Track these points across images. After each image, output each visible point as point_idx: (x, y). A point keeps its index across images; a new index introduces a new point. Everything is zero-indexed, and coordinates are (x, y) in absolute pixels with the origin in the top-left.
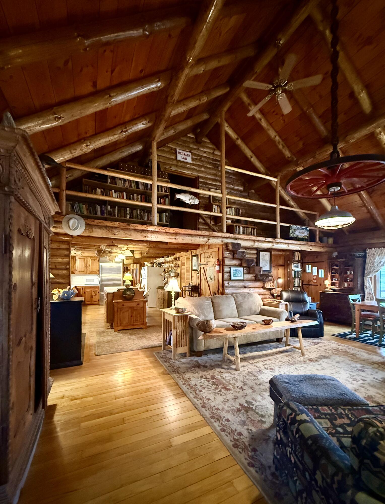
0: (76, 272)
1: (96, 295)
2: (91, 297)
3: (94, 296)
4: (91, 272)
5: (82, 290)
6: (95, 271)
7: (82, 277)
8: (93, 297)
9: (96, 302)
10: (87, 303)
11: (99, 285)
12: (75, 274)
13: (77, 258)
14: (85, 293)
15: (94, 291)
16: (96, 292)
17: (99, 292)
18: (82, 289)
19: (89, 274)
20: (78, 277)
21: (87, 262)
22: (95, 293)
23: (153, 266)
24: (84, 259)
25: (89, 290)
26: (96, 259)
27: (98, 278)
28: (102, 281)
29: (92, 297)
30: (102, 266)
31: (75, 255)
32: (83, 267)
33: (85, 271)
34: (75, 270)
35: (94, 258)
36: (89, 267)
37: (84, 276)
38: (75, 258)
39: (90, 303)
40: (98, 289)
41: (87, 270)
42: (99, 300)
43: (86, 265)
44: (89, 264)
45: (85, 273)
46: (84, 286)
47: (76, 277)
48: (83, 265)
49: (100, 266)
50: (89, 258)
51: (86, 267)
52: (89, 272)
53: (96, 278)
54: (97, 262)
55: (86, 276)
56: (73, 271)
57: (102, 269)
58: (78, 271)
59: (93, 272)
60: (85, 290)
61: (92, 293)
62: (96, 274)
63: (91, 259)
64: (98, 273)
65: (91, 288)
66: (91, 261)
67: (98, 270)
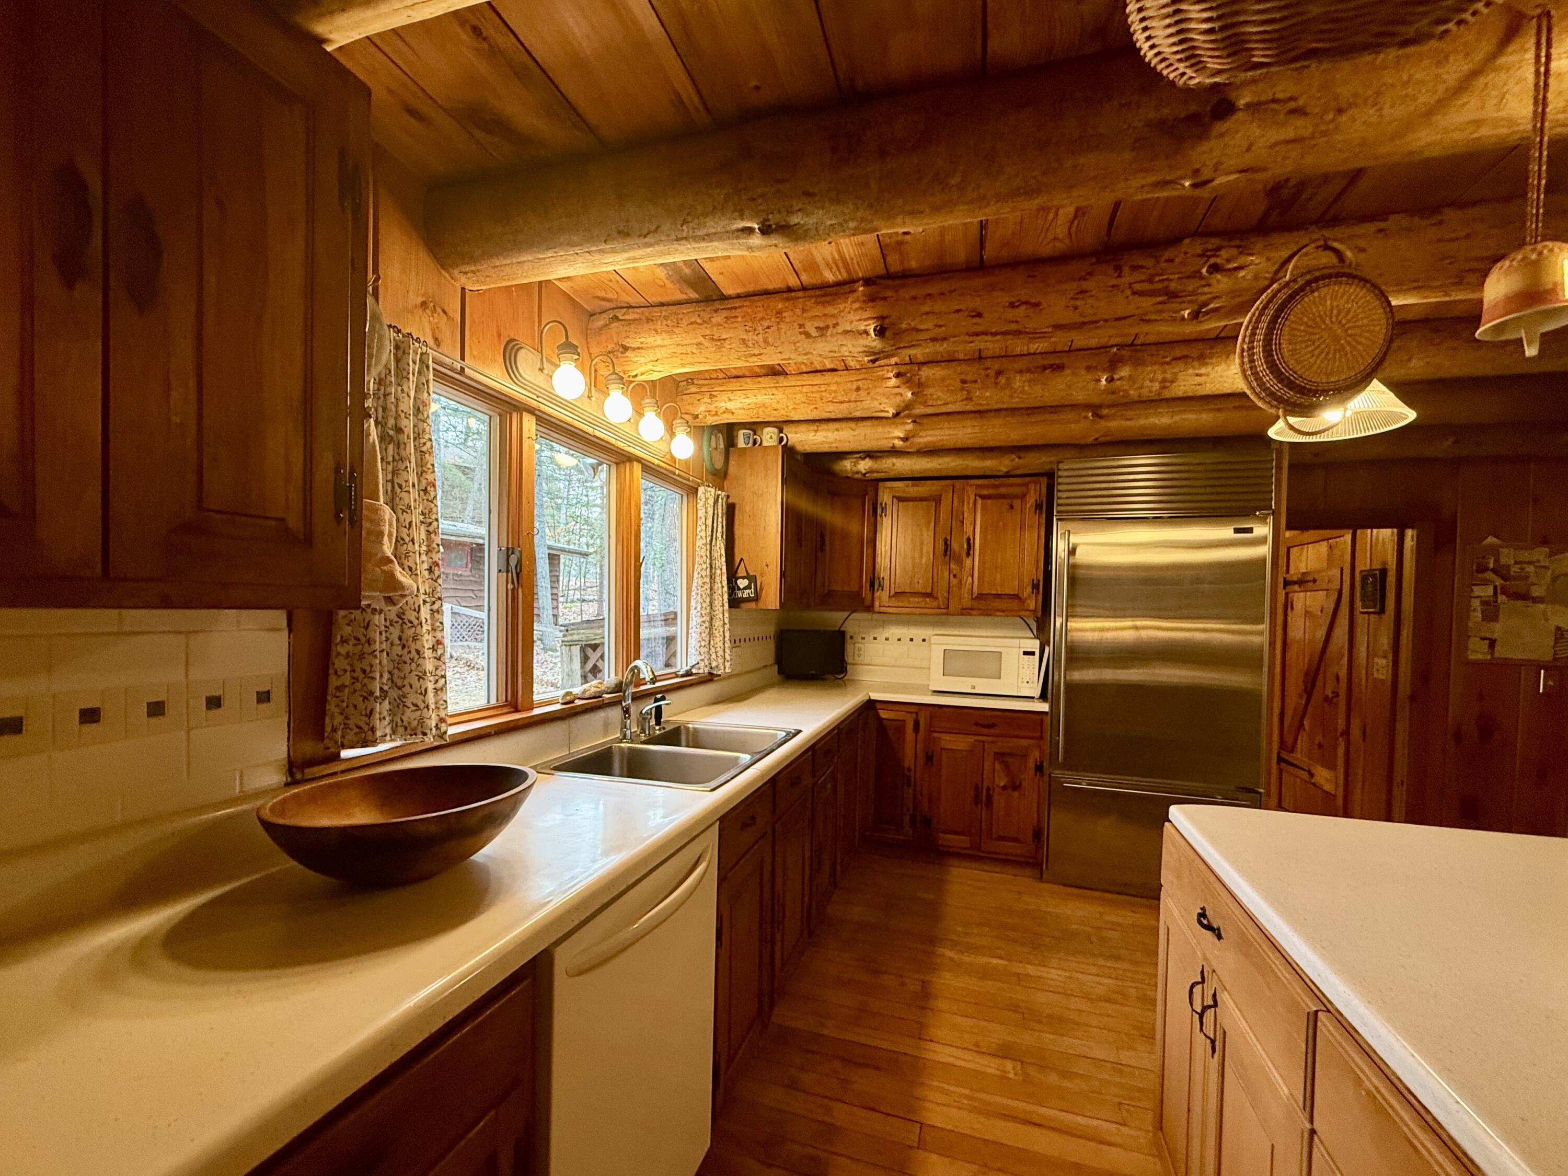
0: (882, 597)
1: (1015, 786)
2: (977, 800)
3: (999, 801)
4: (981, 596)
5: (910, 735)
6: (1011, 588)
7: (918, 632)
8: (989, 802)
9: (1012, 847)
10: (948, 839)
11: (1044, 707)
12: (869, 608)
13: (885, 497)
14: (929, 758)
15: (999, 756)
16: (1015, 763)
17: (1039, 768)
18: (910, 725)
19: (965, 611)
20: (895, 631)
21: (957, 518)
22: (1007, 766)
24: (937, 500)
25: (961, 743)
26: (1023, 497)
27: (1035, 645)
29: (983, 798)
30: (1072, 552)
31: (875, 475)
32: (924, 560)
33: (942, 593)
34: (874, 582)
35: (1003, 490)
36: (968, 562)
37: (935, 624)
38: (877, 495)
39: (964, 845)
40: (1031, 741)
41: (954, 581)
42: (1038, 834)
43: (946, 544)
44: (965, 537)
45: (935, 604)
46: (930, 708)
47: (880, 630)
48: (928, 548)
49: (1060, 547)
50: (968, 488)
51: (948, 557)
52: (967, 602)
53: (1022, 650)
54: (1034, 521)
55: (942, 624)
56: (861, 587)
57: (1073, 581)
58: (892, 592)
59: (998, 596)
60: (936, 735)
61: (987, 764)
62: (1023, 613)
63: (983, 497)
64: (1035, 611)
65: (976, 724)
66: (984, 509)
67: (1035, 587)
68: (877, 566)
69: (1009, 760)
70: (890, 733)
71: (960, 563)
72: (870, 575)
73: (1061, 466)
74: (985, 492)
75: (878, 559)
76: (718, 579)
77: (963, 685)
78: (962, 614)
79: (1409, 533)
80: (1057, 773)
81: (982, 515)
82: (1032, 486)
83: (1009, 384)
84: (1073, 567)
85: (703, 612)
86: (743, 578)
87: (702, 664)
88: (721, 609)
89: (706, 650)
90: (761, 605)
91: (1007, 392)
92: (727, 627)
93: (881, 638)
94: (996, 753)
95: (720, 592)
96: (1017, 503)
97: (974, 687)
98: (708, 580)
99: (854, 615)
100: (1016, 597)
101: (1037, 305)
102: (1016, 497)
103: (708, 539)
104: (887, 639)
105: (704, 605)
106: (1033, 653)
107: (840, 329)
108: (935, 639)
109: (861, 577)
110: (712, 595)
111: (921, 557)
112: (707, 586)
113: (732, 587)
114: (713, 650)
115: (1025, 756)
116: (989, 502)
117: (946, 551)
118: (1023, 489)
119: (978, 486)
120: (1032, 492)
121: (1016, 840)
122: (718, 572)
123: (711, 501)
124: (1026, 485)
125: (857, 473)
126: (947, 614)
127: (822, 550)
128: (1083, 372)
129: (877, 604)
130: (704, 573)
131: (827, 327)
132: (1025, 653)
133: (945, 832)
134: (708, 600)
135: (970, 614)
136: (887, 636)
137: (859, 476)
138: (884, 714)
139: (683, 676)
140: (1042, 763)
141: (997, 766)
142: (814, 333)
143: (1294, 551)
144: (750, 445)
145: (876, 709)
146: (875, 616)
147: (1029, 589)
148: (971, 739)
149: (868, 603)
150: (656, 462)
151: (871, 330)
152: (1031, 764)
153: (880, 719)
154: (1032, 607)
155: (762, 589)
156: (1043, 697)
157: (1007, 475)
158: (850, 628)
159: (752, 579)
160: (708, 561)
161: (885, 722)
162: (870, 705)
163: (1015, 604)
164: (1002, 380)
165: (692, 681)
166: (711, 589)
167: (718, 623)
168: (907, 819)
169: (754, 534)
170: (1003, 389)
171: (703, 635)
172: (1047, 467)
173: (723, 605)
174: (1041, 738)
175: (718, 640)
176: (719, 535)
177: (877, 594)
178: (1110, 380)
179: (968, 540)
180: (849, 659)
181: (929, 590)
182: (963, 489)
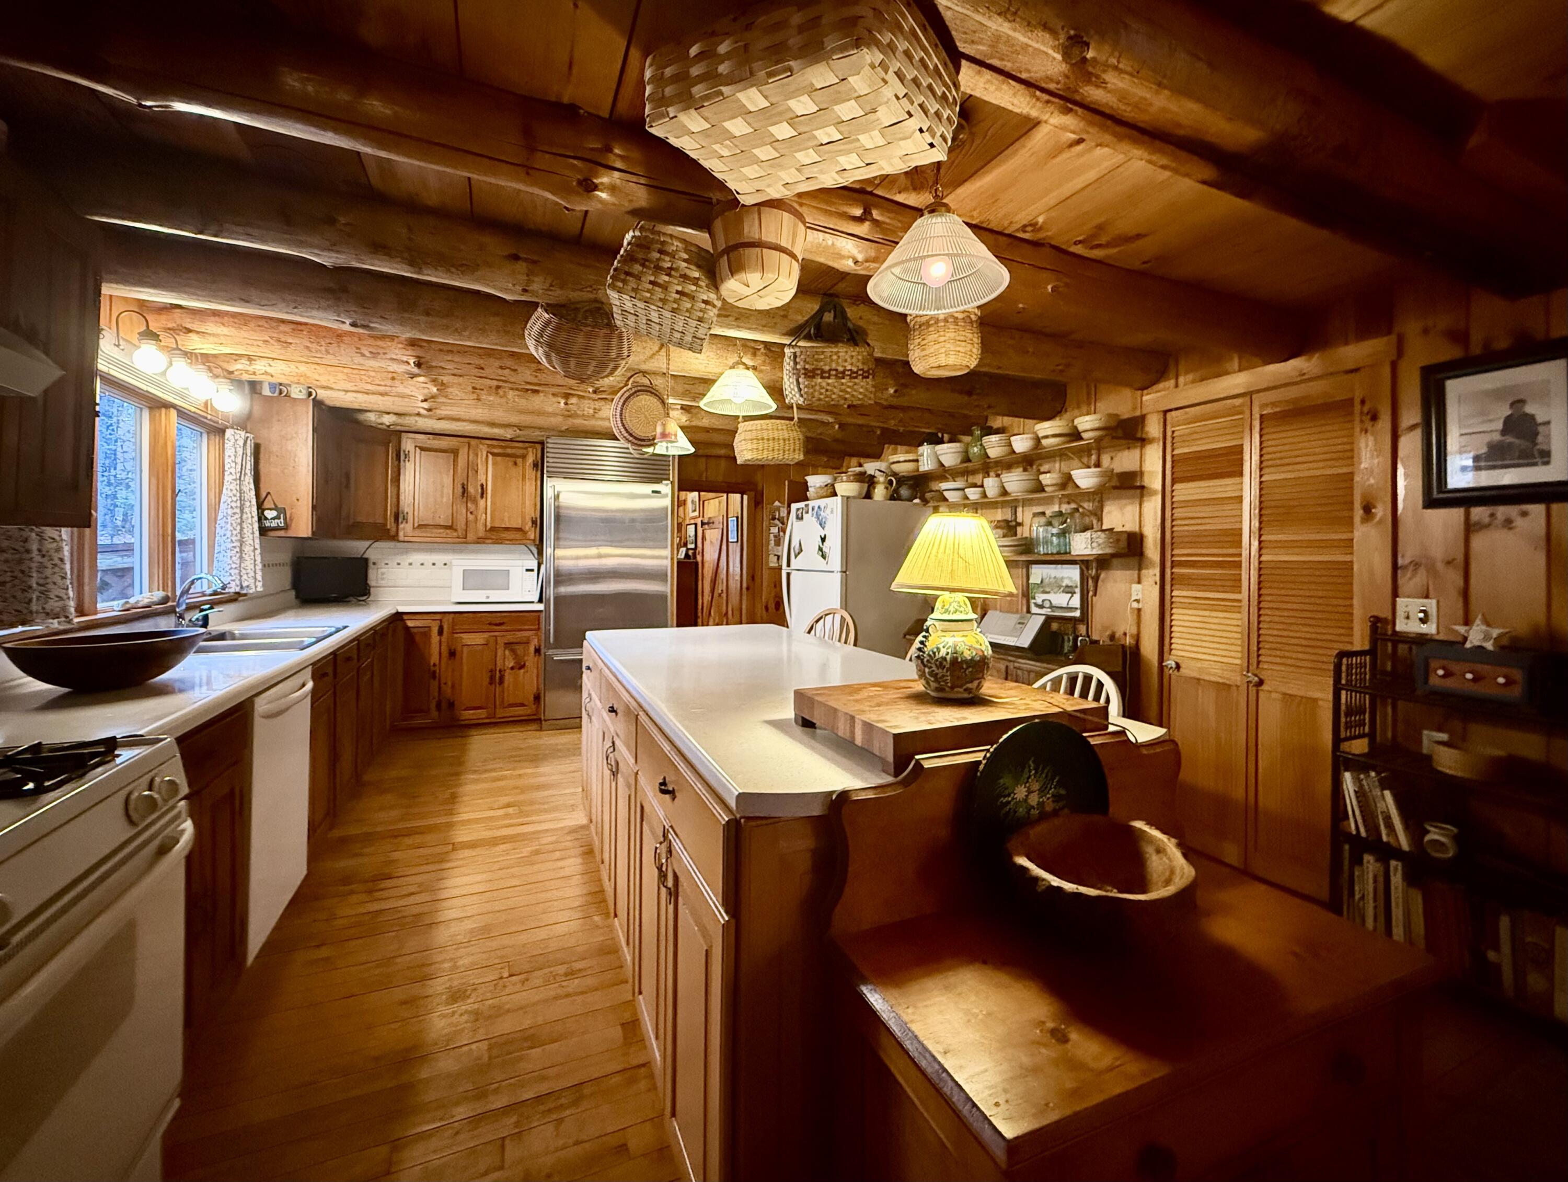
0: (406, 529)
1: (520, 666)
2: (492, 679)
3: (508, 677)
4: (493, 529)
5: (435, 638)
6: (516, 523)
7: (439, 558)
8: (501, 681)
9: (519, 711)
10: (468, 715)
11: (541, 607)
12: (394, 538)
13: (408, 444)
14: (452, 654)
15: (508, 645)
16: (520, 649)
17: (538, 651)
18: (435, 630)
19: (480, 541)
21: (472, 468)
22: (513, 651)
23: (868, 496)
24: (455, 452)
25: (475, 639)
26: (524, 457)
27: (533, 564)
28: (557, 583)
29: (496, 678)
30: (557, 497)
31: (398, 428)
32: (445, 500)
33: (461, 525)
34: (397, 516)
35: (509, 451)
36: (482, 503)
37: (454, 551)
38: (400, 442)
39: (483, 716)
40: (531, 633)
41: (471, 517)
42: (537, 698)
43: (463, 487)
44: (479, 483)
45: (455, 534)
46: (452, 615)
47: (405, 557)
48: (448, 491)
49: (549, 493)
50: (481, 446)
51: (465, 499)
52: (481, 533)
53: (525, 568)
54: (531, 473)
55: (461, 551)
56: (386, 519)
57: (558, 518)
58: (416, 525)
59: (507, 529)
60: (456, 635)
61: (500, 653)
62: (525, 542)
63: (494, 454)
64: (534, 540)
65: (490, 624)
66: (494, 464)
67: (534, 522)
68: (401, 503)
69: (517, 647)
70: (417, 638)
71: (475, 501)
72: (394, 510)
73: (549, 440)
74: (496, 451)
75: (402, 497)
76: (247, 510)
77: (479, 596)
78: (478, 543)
79: (745, 497)
80: (550, 652)
81: (494, 469)
82: (530, 450)
83: (505, 396)
84: (557, 508)
85: (234, 538)
86: (271, 509)
87: (233, 584)
88: (251, 536)
89: (237, 571)
90: (291, 533)
91: (504, 400)
92: (258, 552)
93: (405, 563)
94: (506, 644)
95: (250, 521)
96: (519, 461)
97: (488, 597)
98: (238, 511)
99: (377, 544)
100: (519, 530)
101: (515, 370)
102: (518, 457)
103: (238, 475)
104: (410, 564)
105: (235, 532)
106: (532, 570)
107: (388, 356)
108: (455, 562)
109: (386, 510)
110: (241, 524)
111: (442, 496)
112: (238, 516)
113: (261, 518)
114: (244, 571)
115: (528, 643)
116: (499, 459)
117: (463, 493)
118: (524, 451)
119: (489, 446)
120: (531, 454)
121: (522, 705)
122: (248, 504)
123: (241, 442)
124: (526, 448)
125: (382, 424)
126: (466, 543)
127: (347, 486)
128: (551, 396)
129: (401, 534)
130: (234, 505)
131: (379, 353)
132: (527, 570)
133: (465, 710)
134: (238, 528)
135: (484, 543)
136: (410, 561)
137: (384, 427)
138: (410, 624)
139: (211, 595)
140: (540, 646)
141: (507, 652)
142: (368, 354)
143: (706, 503)
144: (276, 394)
145: (403, 620)
146: (399, 544)
147: (530, 524)
148: (486, 635)
149: (393, 533)
150: (193, 409)
151: (412, 361)
152: (532, 649)
153: (407, 628)
154: (532, 537)
155: (291, 520)
156: (540, 601)
157: (511, 440)
158: (371, 555)
159: (281, 511)
160: (238, 495)
161: (413, 630)
162: (398, 617)
163: (518, 535)
164: (501, 392)
165: (222, 599)
166: (241, 518)
167: (248, 549)
168: (433, 705)
169: (283, 472)
170: (501, 397)
171: (234, 558)
172: (541, 438)
173: (253, 533)
174: (539, 629)
175: (248, 564)
176: (248, 472)
177: (401, 526)
178: (566, 404)
179: (482, 486)
180: (372, 582)
181: (450, 524)
182: (477, 446)
